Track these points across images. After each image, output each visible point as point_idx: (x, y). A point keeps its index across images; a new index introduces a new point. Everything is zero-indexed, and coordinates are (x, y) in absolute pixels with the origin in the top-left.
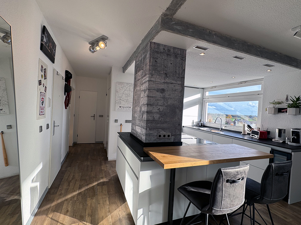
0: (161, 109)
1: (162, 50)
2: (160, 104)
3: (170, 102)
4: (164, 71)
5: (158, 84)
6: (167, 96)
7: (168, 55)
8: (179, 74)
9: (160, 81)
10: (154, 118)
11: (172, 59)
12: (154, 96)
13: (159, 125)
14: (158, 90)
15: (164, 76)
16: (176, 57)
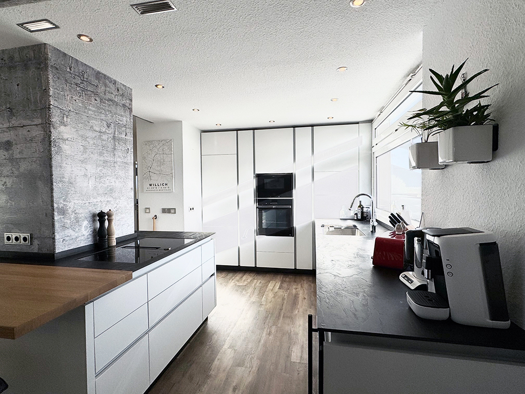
0: (9, 182)
2: (5, 173)
3: (23, 167)
4: (6, 104)
6: (16, 154)
7: (10, 68)
8: (35, 103)
9: (1, 126)
11: (19, 74)
13: (7, 216)
15: (6, 114)
16: (26, 67)
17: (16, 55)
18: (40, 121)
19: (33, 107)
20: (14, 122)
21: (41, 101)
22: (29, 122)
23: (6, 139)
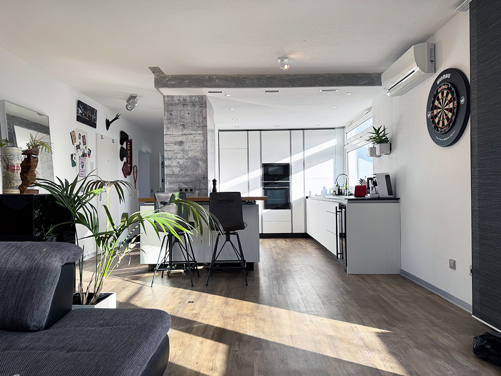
0: (181, 162)
1: (177, 102)
2: (179, 157)
3: (191, 154)
4: (180, 122)
5: (175, 136)
6: (186, 148)
7: (184, 105)
8: (199, 123)
9: (177, 133)
10: (173, 172)
11: (189, 108)
12: (171, 149)
13: (180, 179)
14: (175, 143)
15: (181, 128)
16: (194, 105)
17: (188, 99)
18: (202, 132)
19: (197, 125)
20: (185, 132)
21: (202, 123)
22: (195, 133)
23: (180, 140)
